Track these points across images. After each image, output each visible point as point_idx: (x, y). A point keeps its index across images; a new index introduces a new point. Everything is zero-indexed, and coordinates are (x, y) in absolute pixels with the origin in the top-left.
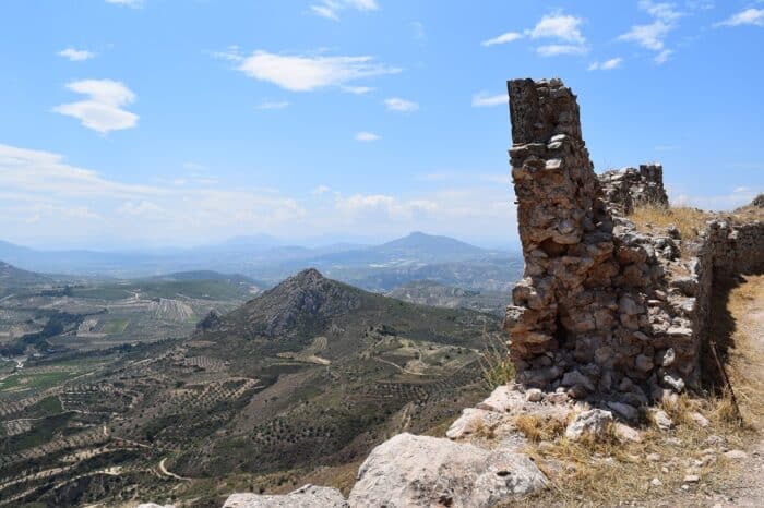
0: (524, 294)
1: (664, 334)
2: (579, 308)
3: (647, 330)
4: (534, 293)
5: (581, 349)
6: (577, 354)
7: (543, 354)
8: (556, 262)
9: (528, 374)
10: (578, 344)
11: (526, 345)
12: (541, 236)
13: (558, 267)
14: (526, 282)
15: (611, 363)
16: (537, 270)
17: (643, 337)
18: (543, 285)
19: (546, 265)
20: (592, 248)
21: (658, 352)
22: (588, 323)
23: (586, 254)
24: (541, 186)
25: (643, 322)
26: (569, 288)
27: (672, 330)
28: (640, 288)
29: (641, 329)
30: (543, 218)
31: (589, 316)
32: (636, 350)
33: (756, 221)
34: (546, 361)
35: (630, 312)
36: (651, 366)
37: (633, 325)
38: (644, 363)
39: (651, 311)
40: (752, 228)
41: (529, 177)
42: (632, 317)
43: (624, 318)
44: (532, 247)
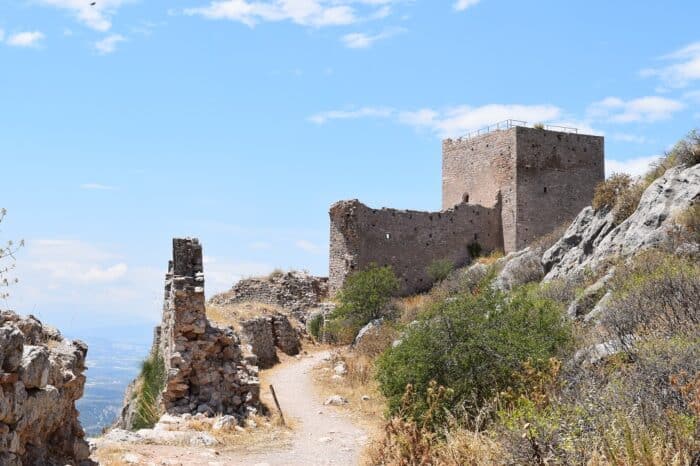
0: (178, 362)
1: (247, 384)
2: (203, 370)
3: (239, 382)
4: (183, 361)
5: (203, 394)
6: (201, 397)
7: (183, 398)
8: (192, 343)
9: (177, 409)
10: (201, 391)
11: (175, 392)
12: (186, 328)
13: (194, 346)
14: (178, 355)
15: (220, 401)
16: (182, 348)
17: (237, 386)
18: (187, 356)
19: (187, 344)
20: (211, 336)
21: (243, 394)
22: (207, 379)
23: (208, 339)
24: (191, 301)
25: (236, 378)
26: (199, 359)
27: (250, 382)
28: (232, 360)
29: (235, 382)
30: (191, 318)
31: (208, 374)
32: (232, 393)
33: (257, 317)
34: (185, 401)
35: (230, 372)
36: (240, 402)
37: (230, 380)
38: (237, 400)
39: (239, 372)
40: (252, 324)
41: (185, 295)
42: (230, 375)
43: (226, 376)
44: (180, 334)
